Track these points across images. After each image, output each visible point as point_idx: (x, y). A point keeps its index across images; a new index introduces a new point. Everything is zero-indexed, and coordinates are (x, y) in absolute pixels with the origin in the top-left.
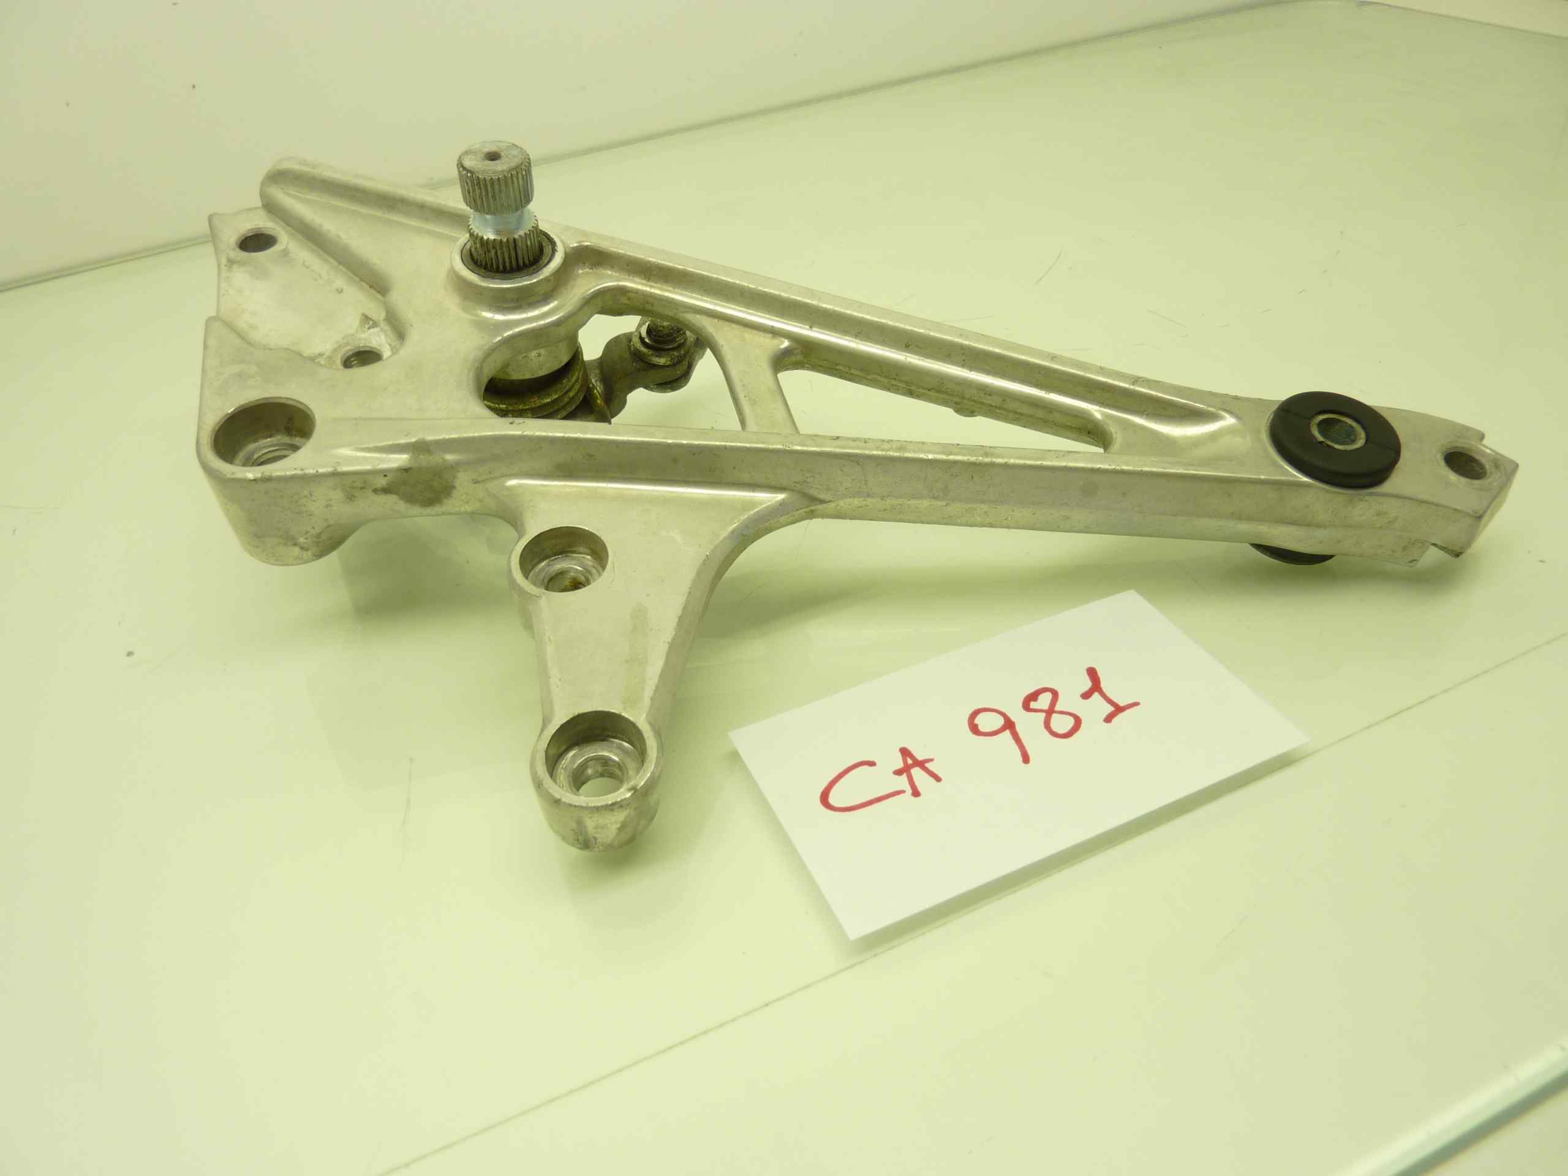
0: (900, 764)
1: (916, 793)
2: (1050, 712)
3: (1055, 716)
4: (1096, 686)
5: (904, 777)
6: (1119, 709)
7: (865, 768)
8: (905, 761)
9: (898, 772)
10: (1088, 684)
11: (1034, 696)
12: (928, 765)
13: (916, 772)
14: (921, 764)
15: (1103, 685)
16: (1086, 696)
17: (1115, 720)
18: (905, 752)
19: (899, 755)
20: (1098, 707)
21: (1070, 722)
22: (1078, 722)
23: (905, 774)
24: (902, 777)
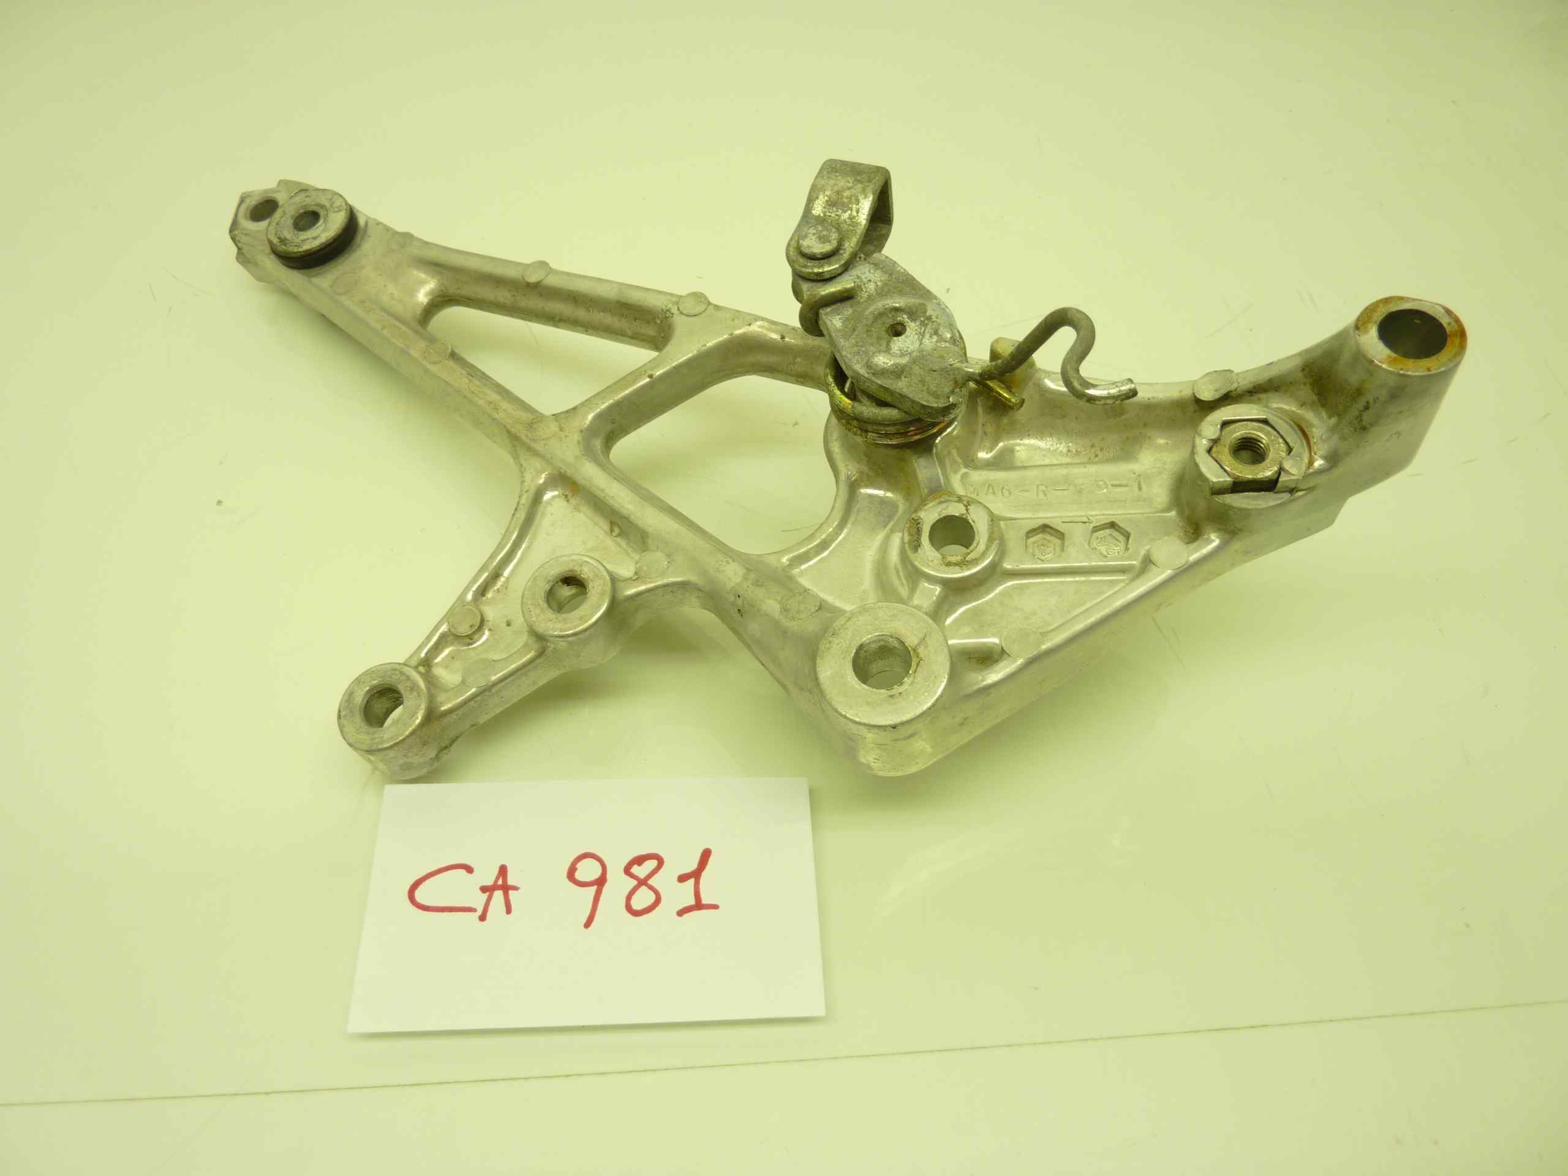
0: (489, 882)
1: (483, 918)
2: (642, 882)
3: (644, 889)
4: (696, 874)
5: (485, 896)
6: (699, 905)
7: (462, 872)
8: (497, 879)
9: (484, 889)
10: (693, 866)
11: (639, 860)
12: (511, 892)
13: (498, 895)
14: (506, 888)
15: (705, 875)
16: (682, 878)
17: (686, 916)
18: (503, 871)
19: (496, 871)
20: (685, 894)
21: (652, 897)
22: (658, 900)
23: (488, 893)
24: (484, 894)
